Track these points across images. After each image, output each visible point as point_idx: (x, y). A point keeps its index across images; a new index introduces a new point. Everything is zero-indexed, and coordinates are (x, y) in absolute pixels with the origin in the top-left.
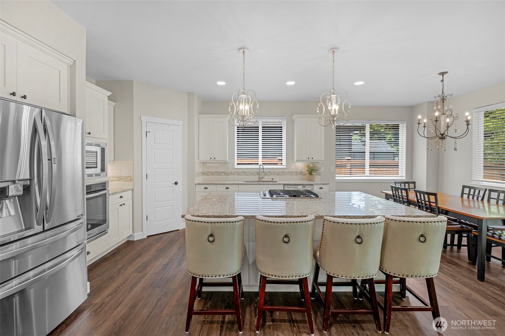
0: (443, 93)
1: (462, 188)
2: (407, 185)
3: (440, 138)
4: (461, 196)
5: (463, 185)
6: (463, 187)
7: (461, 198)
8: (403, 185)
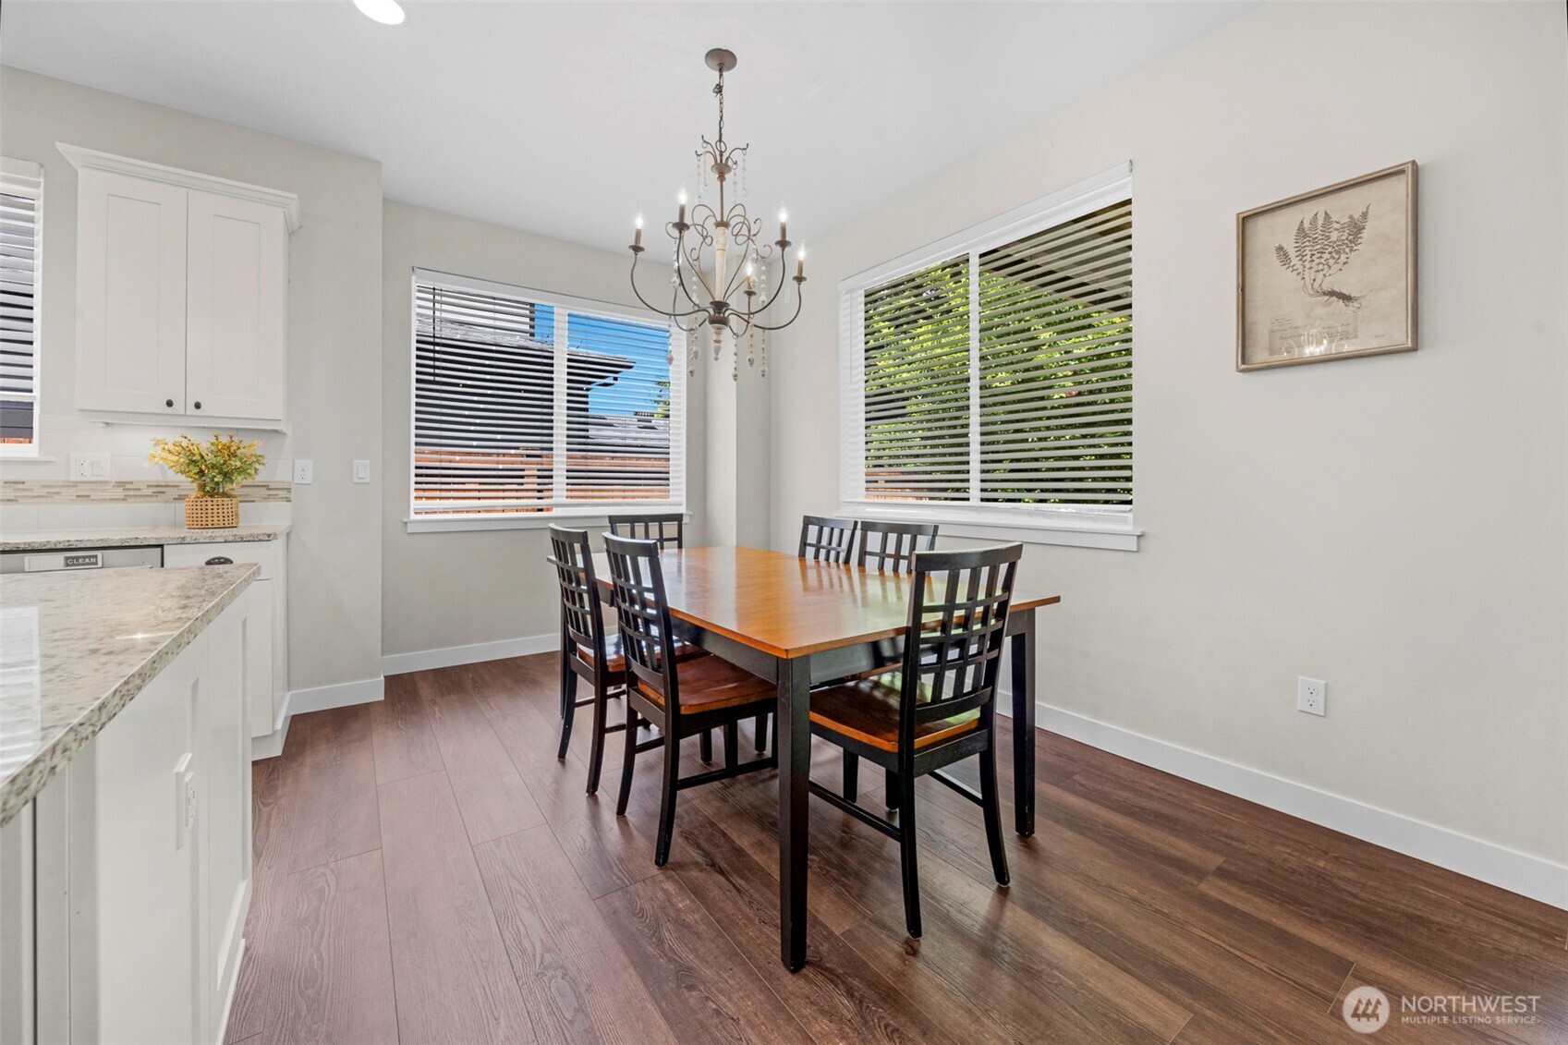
0: (720, 140)
1: (802, 525)
2: (654, 527)
3: (712, 322)
4: (799, 556)
5: (805, 517)
6: (804, 523)
7: (800, 560)
8: (640, 528)
